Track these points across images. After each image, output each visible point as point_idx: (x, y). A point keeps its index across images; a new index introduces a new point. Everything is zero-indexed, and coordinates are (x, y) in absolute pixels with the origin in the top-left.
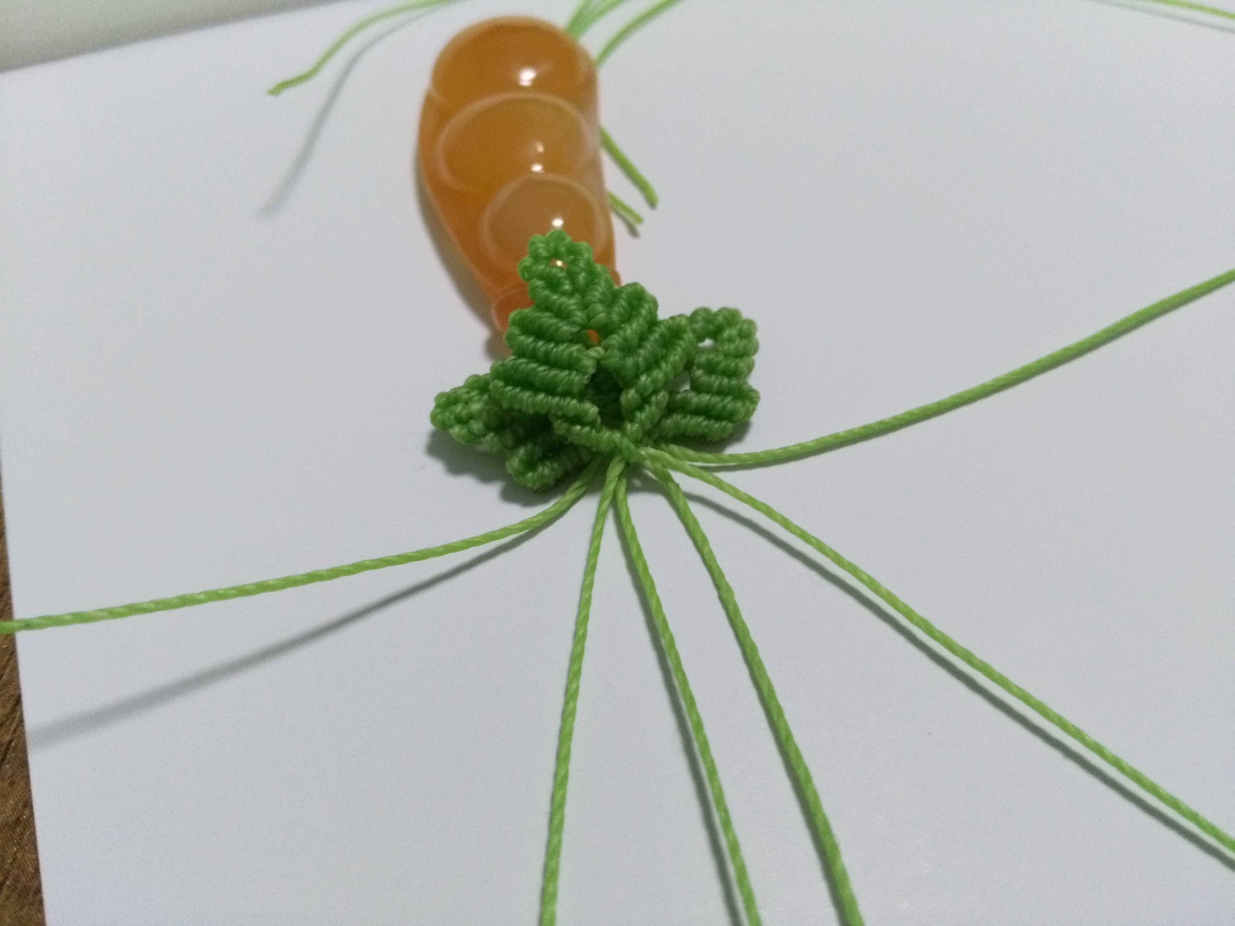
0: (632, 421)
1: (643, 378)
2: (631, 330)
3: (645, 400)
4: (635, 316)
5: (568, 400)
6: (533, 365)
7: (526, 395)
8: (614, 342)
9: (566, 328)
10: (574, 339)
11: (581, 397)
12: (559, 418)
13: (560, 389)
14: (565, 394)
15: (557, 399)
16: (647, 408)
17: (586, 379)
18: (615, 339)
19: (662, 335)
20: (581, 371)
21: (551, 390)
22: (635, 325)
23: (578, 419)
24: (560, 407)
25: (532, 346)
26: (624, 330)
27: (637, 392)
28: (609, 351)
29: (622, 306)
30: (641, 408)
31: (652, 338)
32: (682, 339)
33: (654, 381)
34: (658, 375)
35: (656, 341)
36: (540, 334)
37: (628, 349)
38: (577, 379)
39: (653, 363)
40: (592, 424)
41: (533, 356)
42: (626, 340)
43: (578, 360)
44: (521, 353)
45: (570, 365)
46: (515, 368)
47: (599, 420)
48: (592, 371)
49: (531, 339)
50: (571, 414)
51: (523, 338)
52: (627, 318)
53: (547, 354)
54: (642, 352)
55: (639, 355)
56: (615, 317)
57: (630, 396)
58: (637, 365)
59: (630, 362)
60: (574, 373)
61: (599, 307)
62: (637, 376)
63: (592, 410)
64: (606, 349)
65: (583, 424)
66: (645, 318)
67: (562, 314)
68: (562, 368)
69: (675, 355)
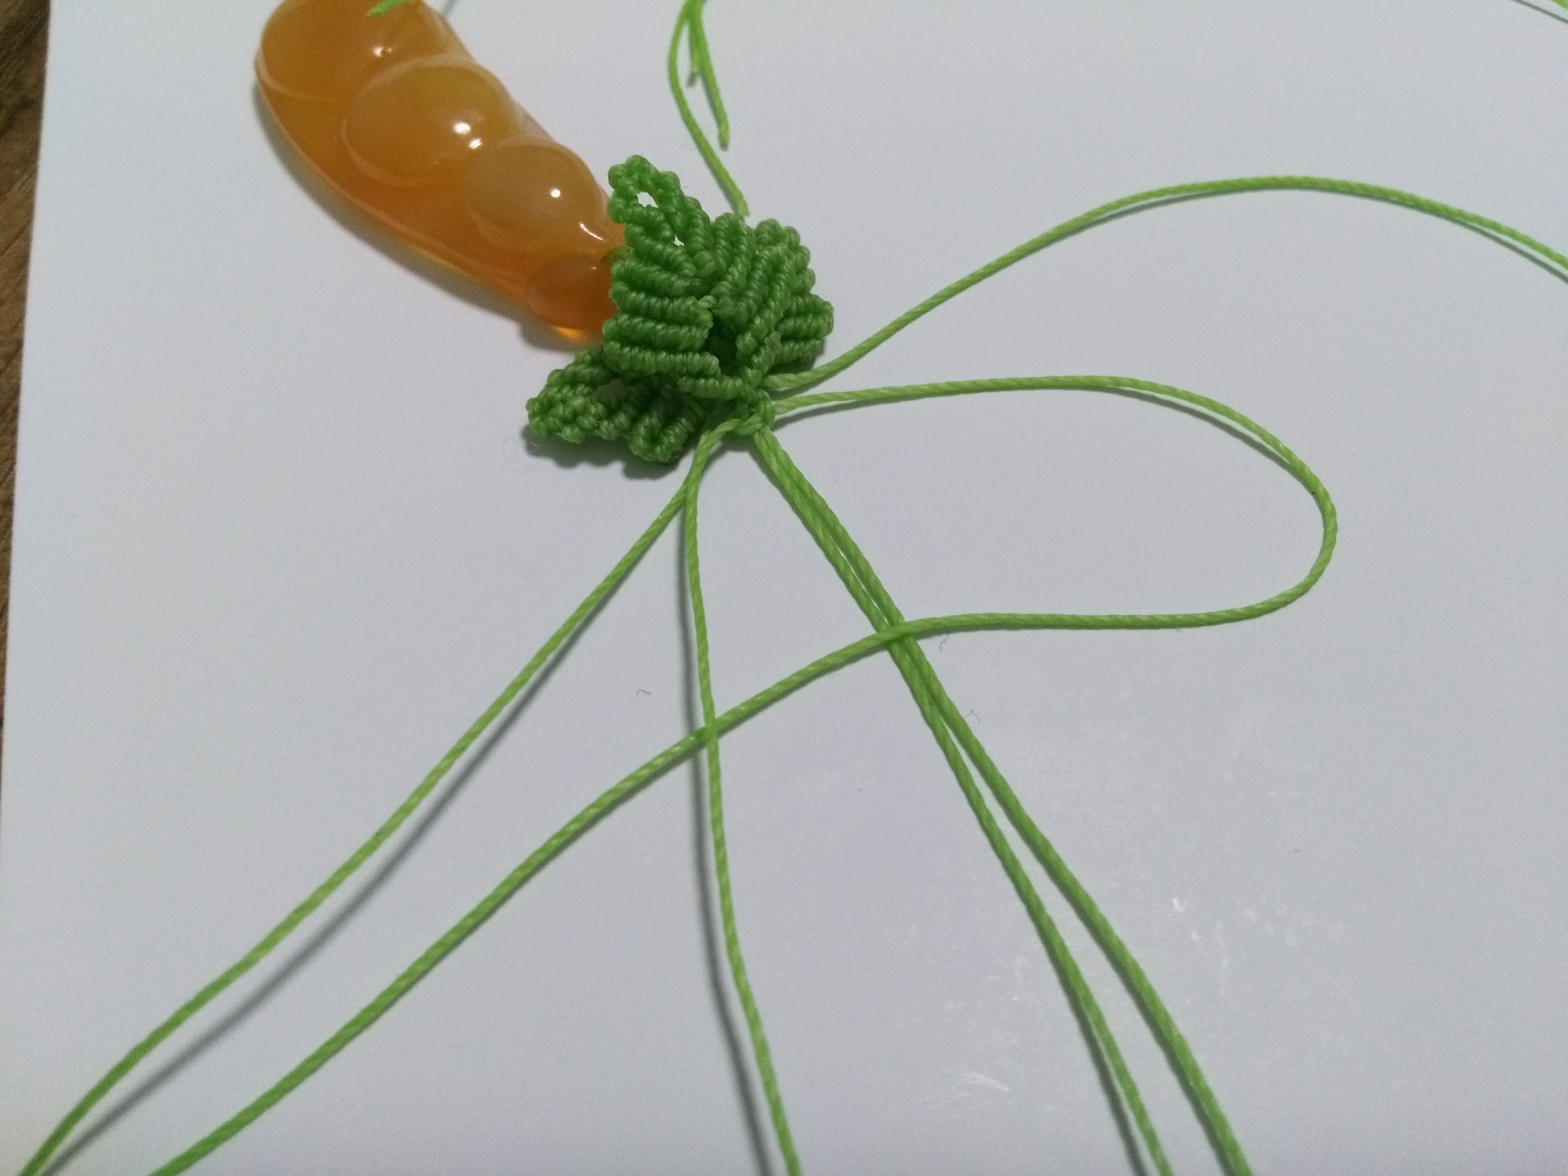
0: (751, 365)
1: (758, 321)
2: (737, 272)
3: (760, 343)
4: (738, 255)
5: (690, 355)
6: (650, 324)
7: (648, 355)
8: (725, 290)
9: (680, 284)
10: (689, 292)
11: (703, 351)
12: (683, 374)
14: (685, 352)
15: (679, 357)
16: (763, 350)
17: (705, 333)
18: (724, 287)
19: (765, 271)
20: (698, 325)
21: (672, 347)
22: (740, 266)
23: (702, 374)
24: (684, 364)
25: (645, 304)
26: (732, 275)
27: (754, 336)
28: (721, 301)
29: (724, 247)
30: (756, 352)
31: (756, 276)
32: (783, 272)
33: (767, 322)
34: (769, 314)
35: (761, 279)
36: (651, 290)
37: (738, 295)
38: (700, 335)
39: (763, 305)
40: (714, 376)
41: (649, 315)
42: (735, 284)
43: (696, 315)
44: (634, 311)
45: (689, 320)
46: (633, 329)
47: (720, 371)
48: (710, 325)
49: (642, 296)
50: (695, 369)
51: (634, 295)
52: (731, 262)
53: (663, 311)
54: (750, 294)
55: (748, 297)
56: (722, 262)
57: (746, 340)
58: (749, 309)
59: (743, 306)
60: (694, 329)
61: (707, 255)
62: (751, 321)
63: (714, 361)
64: (717, 297)
65: (706, 377)
67: (669, 266)
68: (681, 324)
69: (780, 290)
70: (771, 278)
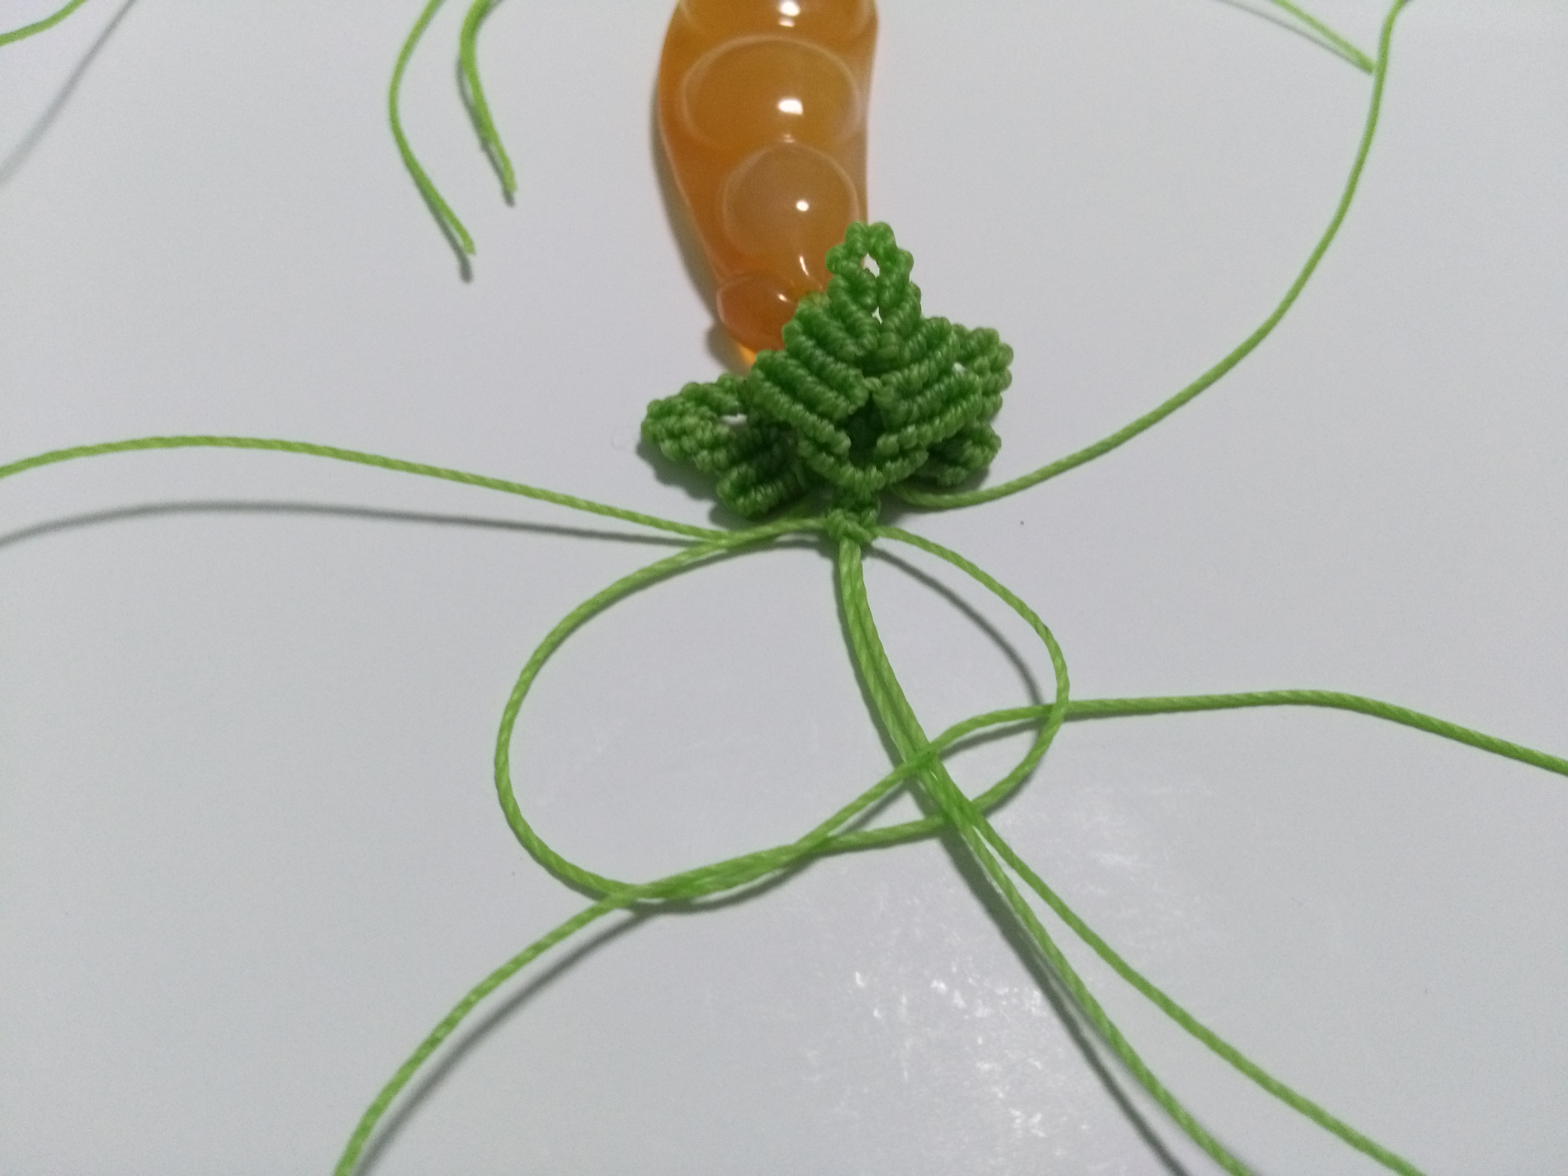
0: (879, 468)
1: (911, 429)
2: (916, 372)
3: (903, 453)
4: (930, 359)
5: (826, 422)
6: (801, 372)
7: (784, 399)
8: (894, 380)
9: (851, 348)
10: (856, 362)
11: (840, 425)
12: (807, 438)
13: (821, 408)
14: (823, 416)
15: (813, 418)
16: (901, 462)
17: (852, 409)
18: (896, 377)
21: (811, 405)
22: (924, 368)
23: (825, 447)
24: (814, 426)
25: (809, 352)
26: (910, 371)
27: (898, 441)
28: (885, 389)
29: (919, 342)
30: (894, 458)
31: (936, 387)
32: (967, 401)
33: (920, 436)
35: (940, 393)
36: (822, 342)
37: (906, 392)
38: (843, 406)
39: (926, 417)
40: (838, 457)
41: (807, 362)
42: (908, 381)
43: (852, 386)
44: (796, 353)
45: (843, 388)
46: (784, 367)
47: (847, 455)
48: (861, 403)
49: (810, 343)
50: (823, 439)
51: (803, 338)
52: (918, 359)
53: (823, 366)
54: (919, 399)
55: (915, 402)
56: (907, 354)
57: (888, 442)
58: (909, 412)
59: (903, 406)
60: (842, 398)
61: (893, 338)
62: (905, 424)
63: (845, 442)
64: (884, 384)
65: (830, 454)
66: (938, 363)
67: (853, 330)
68: (832, 388)
69: (953, 415)
70: (950, 400)
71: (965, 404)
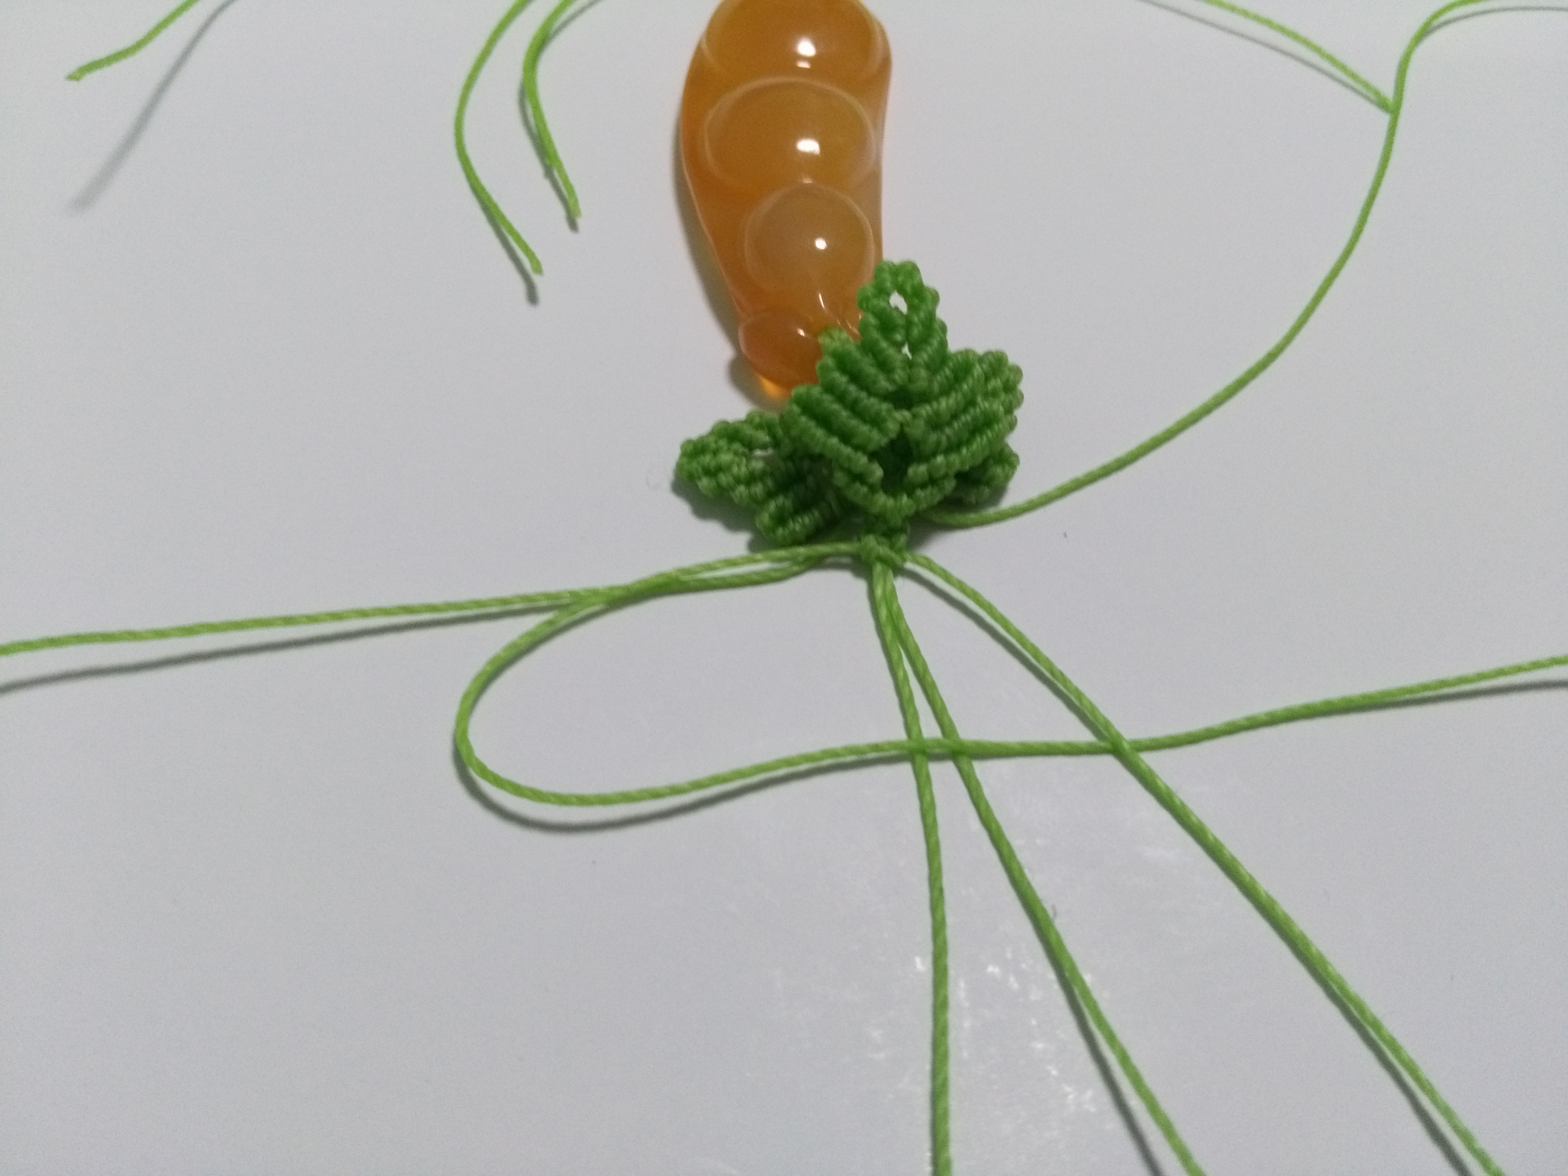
0: (910, 495)
1: (940, 459)
2: (945, 404)
3: (932, 481)
4: (956, 392)
5: (859, 454)
6: (836, 407)
7: (819, 433)
8: (923, 413)
9: (884, 384)
10: (889, 398)
11: (873, 456)
12: (842, 468)
13: (855, 441)
14: (857, 448)
15: (847, 450)
16: (930, 490)
17: (884, 441)
18: (925, 410)
19: (974, 419)
20: (882, 430)
21: (846, 438)
22: (952, 401)
23: (859, 478)
24: (849, 459)
25: (843, 388)
26: (939, 403)
27: (928, 470)
28: (916, 421)
29: (946, 376)
30: (923, 486)
31: (963, 418)
33: (949, 465)
35: (966, 424)
36: (855, 377)
37: (935, 424)
38: (877, 439)
39: (954, 447)
40: (871, 486)
41: (841, 398)
42: (937, 414)
43: (884, 420)
44: (830, 388)
45: (876, 422)
46: (819, 402)
47: (880, 484)
48: (893, 435)
49: (844, 379)
50: (857, 469)
51: (836, 374)
52: (945, 392)
53: (856, 401)
54: (948, 431)
55: (943, 432)
56: (936, 387)
57: (919, 471)
58: (938, 443)
59: (933, 437)
60: (875, 431)
61: (923, 373)
62: (934, 454)
63: (878, 472)
64: (915, 416)
65: (863, 484)
66: (964, 396)
67: (884, 366)
68: (865, 421)
69: (979, 444)
70: (976, 430)
71: (989, 433)
